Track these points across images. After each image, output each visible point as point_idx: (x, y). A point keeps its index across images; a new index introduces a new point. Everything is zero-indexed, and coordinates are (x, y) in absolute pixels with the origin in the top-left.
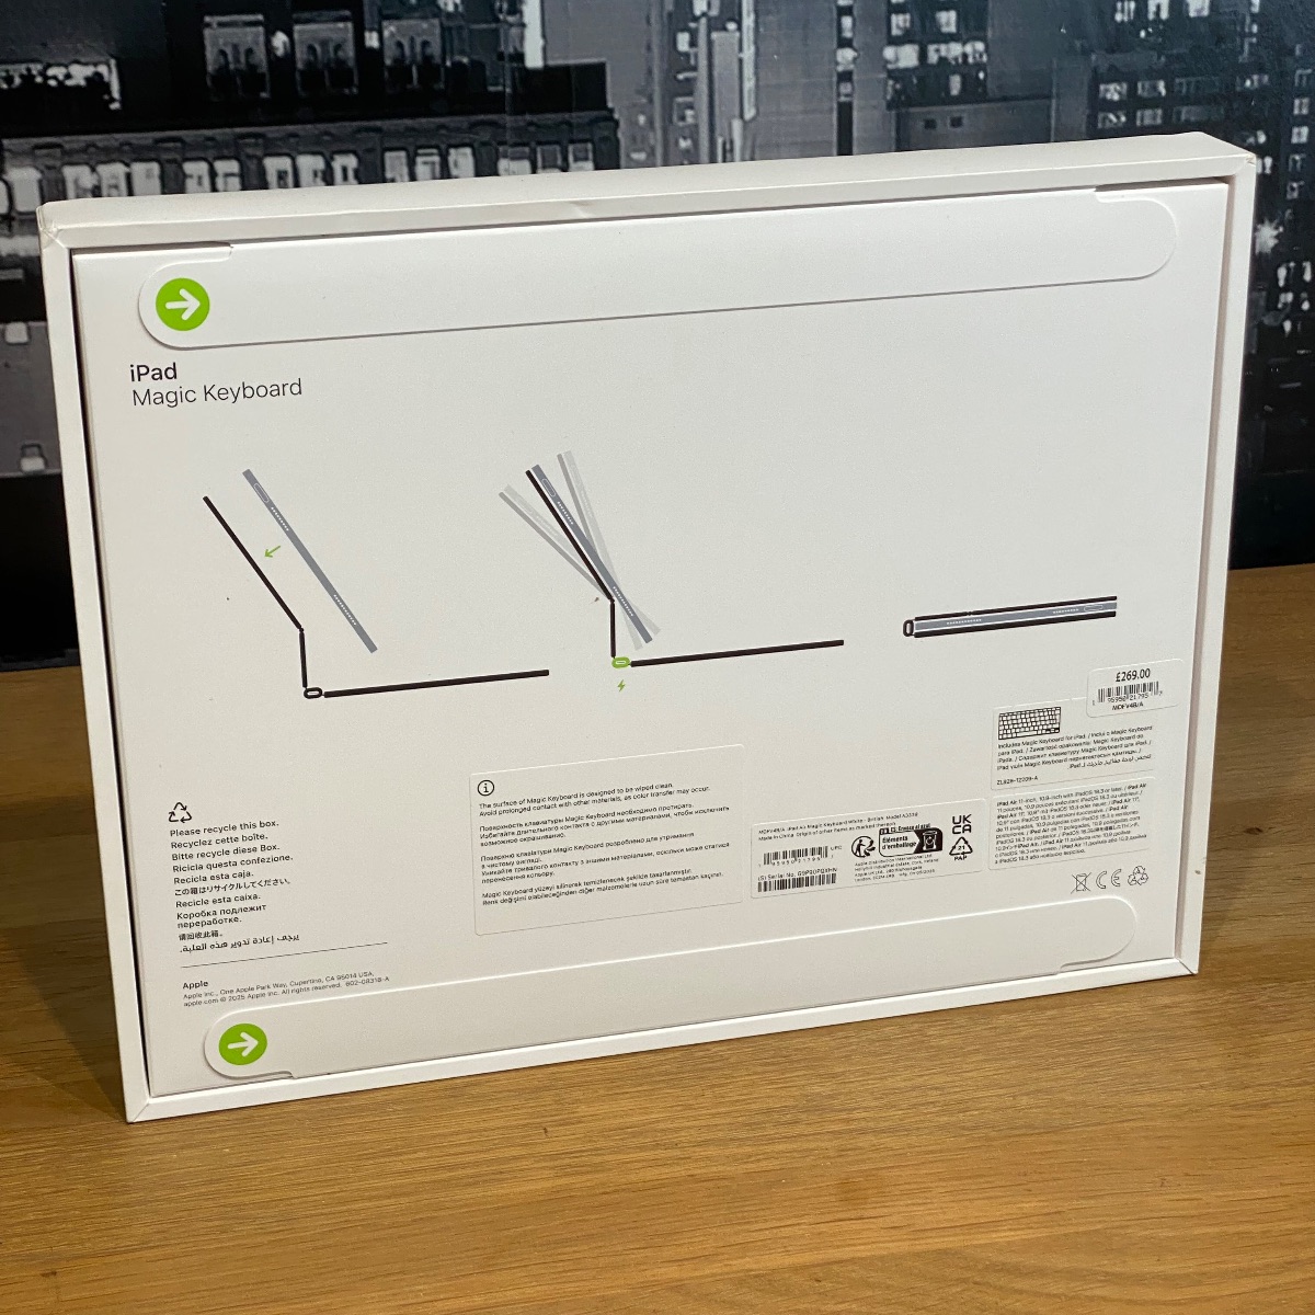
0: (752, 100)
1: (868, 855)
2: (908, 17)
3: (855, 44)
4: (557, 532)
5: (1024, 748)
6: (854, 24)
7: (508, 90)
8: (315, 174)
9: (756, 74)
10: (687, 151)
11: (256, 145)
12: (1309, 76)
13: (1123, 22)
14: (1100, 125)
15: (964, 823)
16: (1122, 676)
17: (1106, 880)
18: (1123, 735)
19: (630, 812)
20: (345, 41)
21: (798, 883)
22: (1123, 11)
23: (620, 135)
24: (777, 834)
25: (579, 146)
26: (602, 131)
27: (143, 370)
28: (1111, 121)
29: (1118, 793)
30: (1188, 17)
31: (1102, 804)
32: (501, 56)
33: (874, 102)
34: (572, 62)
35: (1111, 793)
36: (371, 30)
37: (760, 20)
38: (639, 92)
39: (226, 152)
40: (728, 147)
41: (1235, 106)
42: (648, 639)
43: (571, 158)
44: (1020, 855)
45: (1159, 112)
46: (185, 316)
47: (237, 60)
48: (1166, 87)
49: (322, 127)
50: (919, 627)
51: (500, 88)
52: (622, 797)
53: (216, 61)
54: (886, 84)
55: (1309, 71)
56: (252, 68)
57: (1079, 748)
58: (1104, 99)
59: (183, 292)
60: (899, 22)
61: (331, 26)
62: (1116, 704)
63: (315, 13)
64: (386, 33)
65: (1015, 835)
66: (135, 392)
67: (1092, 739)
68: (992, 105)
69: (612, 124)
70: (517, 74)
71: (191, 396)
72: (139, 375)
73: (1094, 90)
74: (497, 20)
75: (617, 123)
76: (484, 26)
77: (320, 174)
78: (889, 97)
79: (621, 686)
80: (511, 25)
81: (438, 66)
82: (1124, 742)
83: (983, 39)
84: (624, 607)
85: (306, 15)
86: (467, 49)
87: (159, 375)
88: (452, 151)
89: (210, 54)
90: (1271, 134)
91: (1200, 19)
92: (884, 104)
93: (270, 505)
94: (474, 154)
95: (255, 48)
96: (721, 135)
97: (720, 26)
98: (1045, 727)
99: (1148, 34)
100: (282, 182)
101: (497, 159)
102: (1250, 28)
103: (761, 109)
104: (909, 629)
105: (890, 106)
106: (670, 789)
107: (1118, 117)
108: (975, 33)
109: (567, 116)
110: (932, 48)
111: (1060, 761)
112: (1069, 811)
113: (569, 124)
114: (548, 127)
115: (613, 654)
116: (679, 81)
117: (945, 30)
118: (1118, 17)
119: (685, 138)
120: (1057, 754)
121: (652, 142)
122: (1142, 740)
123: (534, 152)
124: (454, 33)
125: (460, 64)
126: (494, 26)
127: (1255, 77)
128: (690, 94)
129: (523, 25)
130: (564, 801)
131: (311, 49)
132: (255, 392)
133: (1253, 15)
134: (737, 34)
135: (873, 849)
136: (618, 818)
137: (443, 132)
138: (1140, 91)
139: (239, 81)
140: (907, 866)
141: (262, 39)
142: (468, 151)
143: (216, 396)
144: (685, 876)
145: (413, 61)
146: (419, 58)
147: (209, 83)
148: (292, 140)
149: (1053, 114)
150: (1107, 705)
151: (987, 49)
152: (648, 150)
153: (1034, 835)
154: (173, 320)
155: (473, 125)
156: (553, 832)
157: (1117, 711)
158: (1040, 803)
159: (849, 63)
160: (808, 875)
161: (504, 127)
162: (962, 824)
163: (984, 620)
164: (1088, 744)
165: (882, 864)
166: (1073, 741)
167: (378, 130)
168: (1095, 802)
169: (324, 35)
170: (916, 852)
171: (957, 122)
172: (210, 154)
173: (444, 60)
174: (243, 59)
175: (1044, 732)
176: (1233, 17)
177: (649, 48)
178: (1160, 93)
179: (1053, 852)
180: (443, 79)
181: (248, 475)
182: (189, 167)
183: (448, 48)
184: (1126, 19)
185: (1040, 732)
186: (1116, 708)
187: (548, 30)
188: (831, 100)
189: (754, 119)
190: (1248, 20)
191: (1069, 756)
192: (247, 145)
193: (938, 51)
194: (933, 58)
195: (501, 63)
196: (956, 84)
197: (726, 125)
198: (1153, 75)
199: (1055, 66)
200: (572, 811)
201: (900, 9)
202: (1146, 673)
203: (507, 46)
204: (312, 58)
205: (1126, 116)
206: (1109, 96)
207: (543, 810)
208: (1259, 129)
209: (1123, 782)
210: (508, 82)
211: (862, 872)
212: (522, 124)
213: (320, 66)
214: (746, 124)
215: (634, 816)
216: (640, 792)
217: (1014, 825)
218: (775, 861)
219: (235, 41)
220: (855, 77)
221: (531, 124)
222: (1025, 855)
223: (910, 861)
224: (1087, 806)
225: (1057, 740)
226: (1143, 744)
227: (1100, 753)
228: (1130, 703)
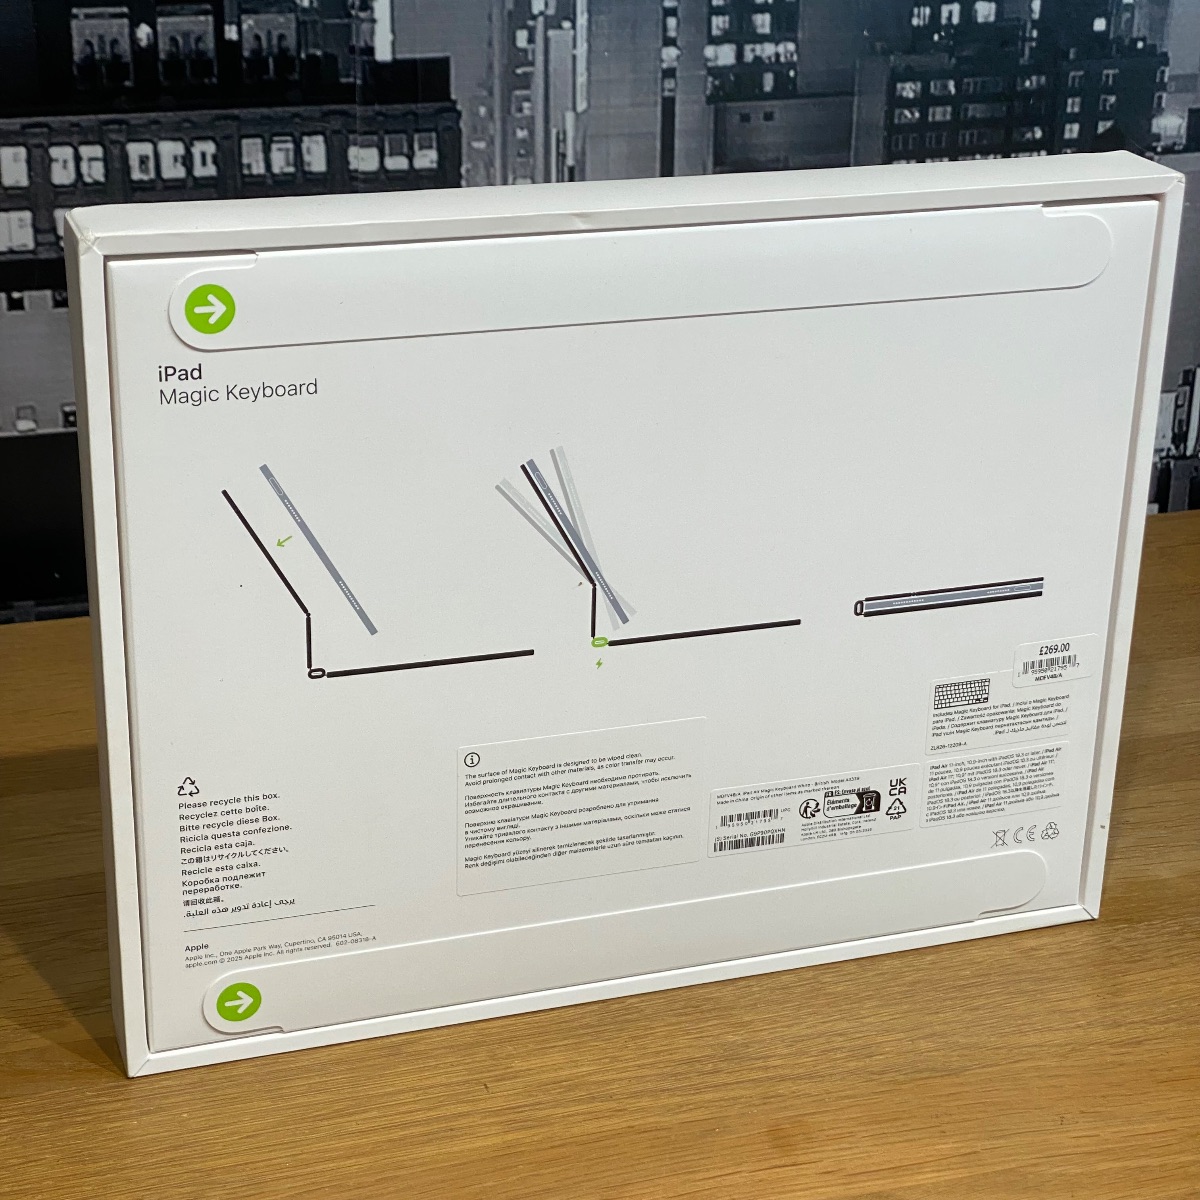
0: (585, 94)
1: (814, 816)
2: (727, 18)
3: (679, 43)
4: (546, 521)
5: (956, 716)
6: (678, 24)
7: (359, 82)
8: (176, 159)
9: (588, 69)
10: (523, 141)
11: (119, 131)
12: (1081, 77)
13: (919, 26)
14: (896, 121)
15: (899, 786)
16: (1044, 650)
17: (1022, 835)
18: (1044, 704)
19: (602, 780)
20: (205, 33)
21: (751, 843)
22: (919, 16)
23: (462, 125)
24: (734, 798)
25: (424, 135)
26: (444, 122)
27: (170, 371)
28: (906, 117)
29: (1036, 756)
30: (976, 22)
31: (1022, 767)
32: (352, 49)
33: (694, 97)
34: (418, 56)
35: (1030, 756)
36: (231, 23)
37: (593, 20)
38: (480, 85)
39: (91, 138)
40: (561, 137)
41: (1016, 104)
42: (625, 620)
43: (416, 146)
44: (948, 814)
45: (949, 109)
46: (212, 320)
47: (102, 50)
48: (956, 87)
49: (183, 114)
50: (868, 607)
51: (351, 80)
52: (596, 767)
53: (82, 52)
54: (706, 81)
55: (1081, 73)
56: (117, 57)
57: (1004, 716)
58: (901, 97)
59: (211, 298)
60: (719, 23)
61: (193, 18)
62: (1038, 675)
63: (178, 7)
64: (245, 27)
65: (943, 796)
66: (162, 391)
67: (1015, 708)
68: (802, 101)
69: (455, 115)
70: (367, 67)
71: (214, 396)
72: (167, 375)
73: (892, 89)
74: (349, 15)
75: (459, 114)
76: (337, 21)
77: (180, 159)
78: (708, 92)
79: (599, 664)
80: (363, 20)
81: (292, 59)
82: (1043, 710)
83: (794, 40)
84: (605, 591)
85: (169, 8)
86: (321, 43)
87: (185, 375)
88: (306, 139)
89: (77, 44)
90: (1047, 129)
91: (986, 24)
92: (704, 99)
93: (283, 497)
94: (326, 141)
95: (119, 38)
96: (555, 126)
97: (555, 24)
98: (976, 697)
99: (940, 36)
100: (143, 167)
101: (348, 146)
102: (1031, 33)
103: (592, 103)
104: (859, 609)
105: (710, 100)
106: (639, 758)
107: (912, 114)
108: (788, 35)
109: (413, 106)
110: (748, 48)
111: (987, 728)
112: (993, 774)
113: (415, 114)
114: (395, 117)
115: (593, 635)
116: (518, 75)
117: (760, 31)
118: (915, 22)
119: (522, 129)
120: (984, 722)
121: (492, 132)
122: (1060, 708)
123: (382, 140)
124: (309, 26)
125: (314, 56)
126: (346, 21)
127: (1034, 78)
128: (527, 87)
129: (373, 21)
130: (542, 771)
131: (173, 40)
132: (275, 391)
133: (1033, 22)
134: (572, 32)
135: (819, 810)
136: (590, 786)
137: (297, 120)
138: (932, 90)
139: (103, 69)
140: (847, 826)
141: (126, 31)
142: (320, 138)
143: (238, 396)
144: (649, 838)
145: (270, 53)
146: (276, 50)
147: (75, 72)
148: (154, 127)
149: (855, 109)
150: (1031, 676)
151: (797, 50)
152: (487, 138)
153: (962, 795)
154: (201, 323)
155: (326, 115)
156: (532, 800)
157: (1039, 682)
158: (968, 766)
159: (673, 61)
160: (760, 835)
161: (354, 117)
162: (898, 787)
163: (926, 600)
164: (1012, 712)
165: (825, 825)
166: (999, 710)
167: (236, 118)
168: (1017, 765)
169: (185, 28)
170: (857, 813)
171: (769, 117)
172: (75, 139)
173: (299, 53)
174: (108, 49)
175: (974, 702)
176: (1016, 23)
177: (490, 44)
178: (950, 92)
179: (977, 811)
180: (298, 69)
181: (265, 469)
182: (54, 152)
183: (303, 42)
184: (921, 23)
185: (970, 702)
186: (1037, 679)
187: (397, 26)
188: (655, 94)
189: (585, 111)
190: (1029, 26)
191: (994, 724)
192: (111, 131)
193: (753, 50)
194: (749, 57)
195: (352, 56)
196: (768, 82)
197: (560, 117)
198: (945, 75)
199: (858, 66)
200: (551, 780)
201: (719, 11)
202: (1066, 647)
203: (357, 41)
204: (174, 49)
205: (920, 112)
206: (905, 94)
207: (523, 780)
208: (1037, 125)
209: (1041, 746)
210: (359, 75)
211: (807, 832)
212: (371, 113)
213: (182, 57)
214: (578, 116)
215: (605, 783)
216: (612, 762)
217: (944, 787)
218: (731, 824)
219: (101, 32)
220: (678, 74)
221: (379, 113)
222: (952, 815)
223: (851, 821)
224: (1009, 769)
225: (985, 709)
226: (1060, 711)
227: (1022, 720)
228: (1051, 674)
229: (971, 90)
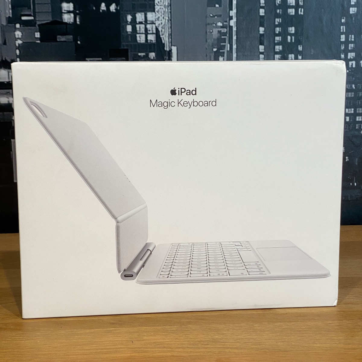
30: (361, 67)
45: (353, 93)
48: (355, 86)
85: (113, 59)
178: (353, 88)
198: (351, 83)
229: (360, 88)
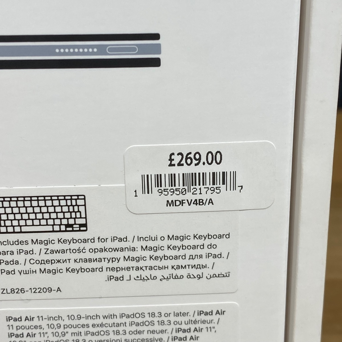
5: (37, 248)
16: (177, 159)
18: (186, 243)
31: (162, 332)
35: (172, 318)
62: (170, 198)
67: (137, 244)
82: (189, 252)
98: (65, 222)
111: (93, 270)
120: (86, 261)
122: (213, 251)
157: (173, 208)
158: (67, 322)
164: (134, 249)
166: (109, 244)
168: (151, 328)
175: (63, 228)
185: (57, 228)
186: (169, 204)
191: (105, 264)
209: (190, 305)
224: (140, 332)
225: (85, 241)
226: (215, 256)
227: (153, 263)
228: (194, 198)
